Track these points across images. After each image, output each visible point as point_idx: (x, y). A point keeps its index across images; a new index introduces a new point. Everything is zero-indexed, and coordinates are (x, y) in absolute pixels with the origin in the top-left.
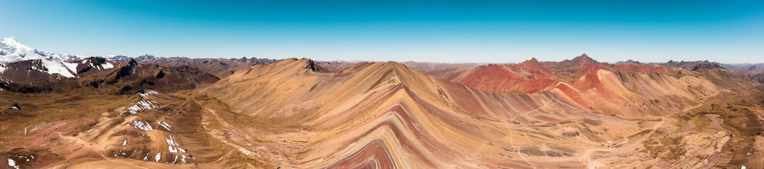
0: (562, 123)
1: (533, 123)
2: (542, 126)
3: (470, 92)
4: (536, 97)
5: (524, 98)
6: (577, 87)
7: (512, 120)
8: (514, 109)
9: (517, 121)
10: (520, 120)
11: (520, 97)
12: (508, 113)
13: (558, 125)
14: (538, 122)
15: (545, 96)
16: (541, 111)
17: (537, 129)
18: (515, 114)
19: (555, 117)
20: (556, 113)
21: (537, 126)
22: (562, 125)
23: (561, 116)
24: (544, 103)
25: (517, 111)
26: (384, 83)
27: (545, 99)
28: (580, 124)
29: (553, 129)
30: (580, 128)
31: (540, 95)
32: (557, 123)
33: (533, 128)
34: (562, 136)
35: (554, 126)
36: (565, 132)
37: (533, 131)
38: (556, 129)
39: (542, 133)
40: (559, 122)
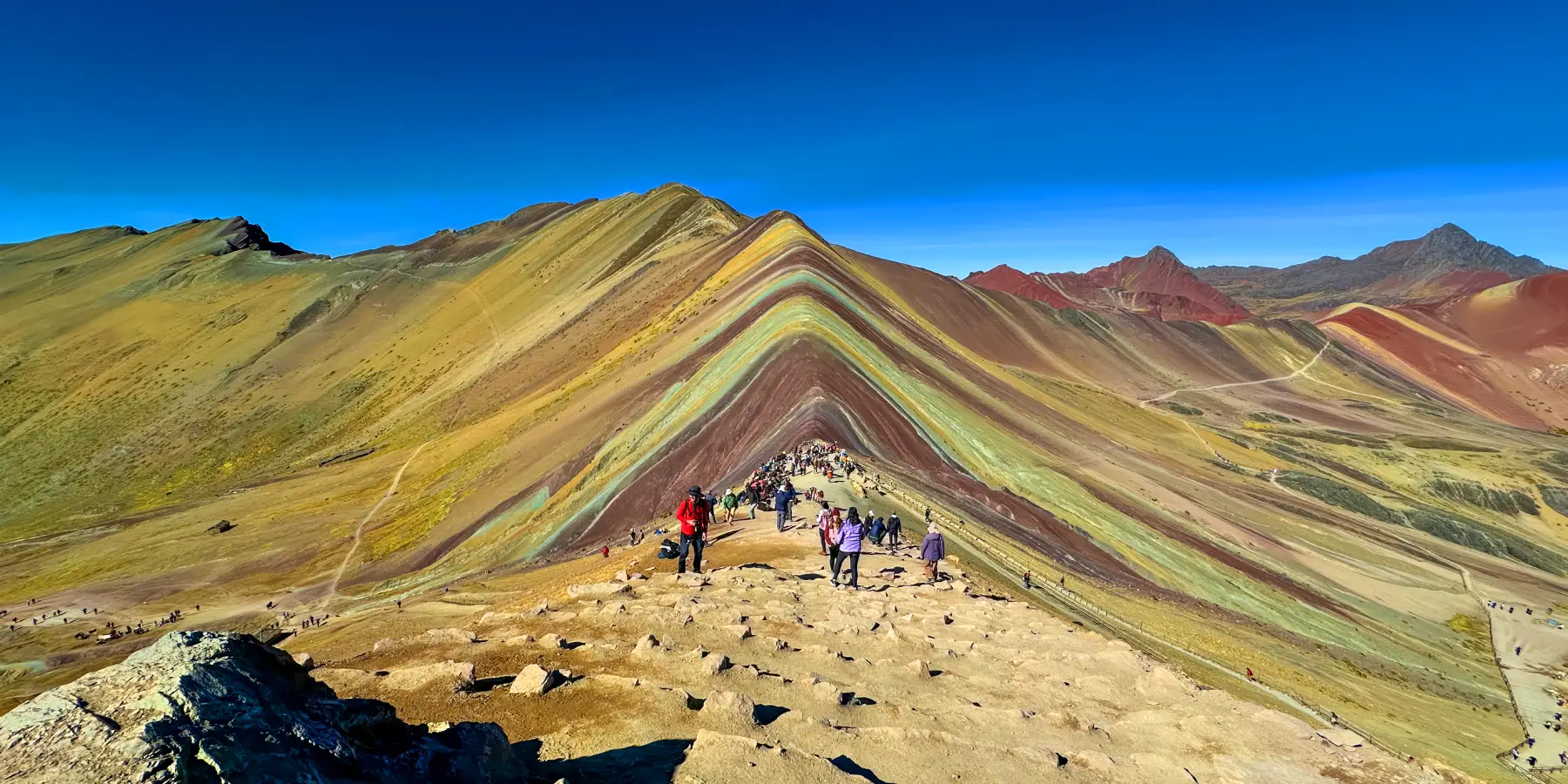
0: (1416, 444)
1: (1257, 418)
2: (1312, 436)
3: (976, 298)
4: (1248, 338)
5: (1195, 338)
6: (1458, 330)
7: (1163, 397)
8: (1160, 369)
9: (1186, 405)
10: (1199, 405)
11: (1174, 331)
12: (1140, 377)
13: (1397, 448)
14: (1281, 419)
15: (1290, 339)
16: (1280, 388)
17: (1292, 443)
20: (1365, 407)
21: (1286, 432)
22: (1419, 452)
23: (1388, 419)
24: (1289, 362)
25: (1174, 375)
26: (673, 239)
27: (1292, 351)
28: (1533, 466)
29: (1375, 457)
30: (1540, 483)
31: (1264, 332)
32: (1390, 439)
33: (1271, 437)
34: (1430, 493)
35: (1372, 447)
36: (1443, 480)
37: (1276, 444)
38: (1391, 459)
39: (1324, 460)
40: (1402, 438)
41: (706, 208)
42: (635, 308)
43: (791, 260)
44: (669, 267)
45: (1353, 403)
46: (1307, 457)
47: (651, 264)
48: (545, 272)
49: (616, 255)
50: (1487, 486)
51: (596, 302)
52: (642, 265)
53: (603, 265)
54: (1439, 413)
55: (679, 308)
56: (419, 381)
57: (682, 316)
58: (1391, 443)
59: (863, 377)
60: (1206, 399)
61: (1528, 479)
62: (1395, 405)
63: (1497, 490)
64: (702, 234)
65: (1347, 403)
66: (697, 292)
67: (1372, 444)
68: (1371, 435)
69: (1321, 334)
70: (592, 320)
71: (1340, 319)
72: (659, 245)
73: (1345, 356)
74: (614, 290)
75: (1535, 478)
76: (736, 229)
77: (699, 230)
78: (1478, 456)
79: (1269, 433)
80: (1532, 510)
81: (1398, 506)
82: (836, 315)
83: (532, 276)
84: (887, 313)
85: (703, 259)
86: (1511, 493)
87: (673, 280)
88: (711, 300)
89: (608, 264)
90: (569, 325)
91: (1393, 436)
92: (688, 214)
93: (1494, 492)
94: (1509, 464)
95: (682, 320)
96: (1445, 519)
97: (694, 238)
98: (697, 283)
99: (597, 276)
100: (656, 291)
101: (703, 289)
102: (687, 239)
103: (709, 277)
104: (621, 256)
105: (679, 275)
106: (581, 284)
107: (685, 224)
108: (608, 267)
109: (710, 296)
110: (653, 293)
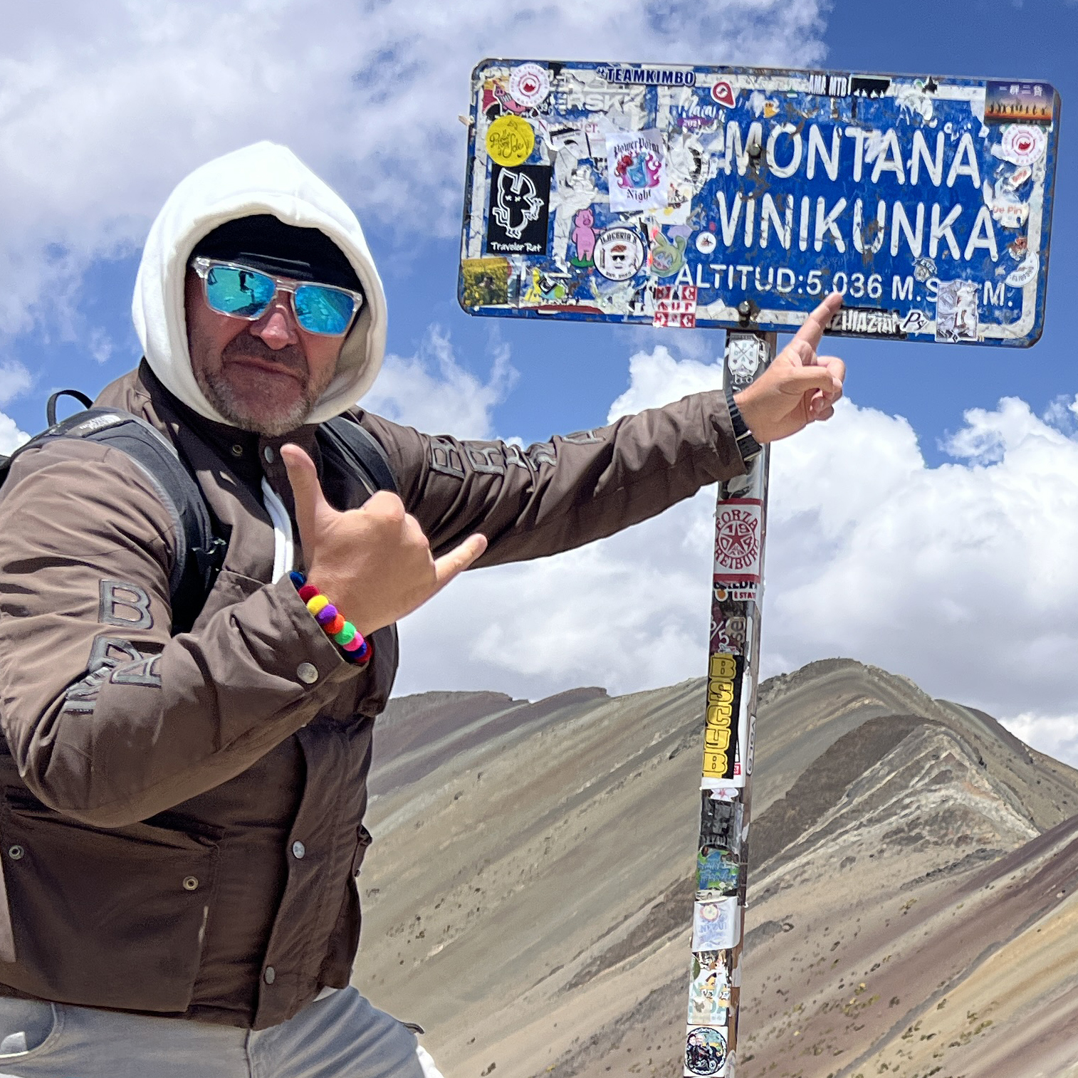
26: (832, 848)
41: (936, 757)
47: (767, 926)
51: (595, 1041)
64: (919, 837)
66: (897, 1042)
72: (791, 865)
77: (913, 824)
85: (917, 935)
87: (830, 991)
92: (882, 772)
97: (898, 848)
98: (899, 1012)
99: (596, 950)
100: (779, 1023)
101: (916, 1035)
102: (874, 851)
103: (935, 995)
104: (675, 893)
105: (848, 979)
106: (548, 970)
107: (869, 804)
108: (632, 923)
109: (935, 1063)
110: (767, 1029)
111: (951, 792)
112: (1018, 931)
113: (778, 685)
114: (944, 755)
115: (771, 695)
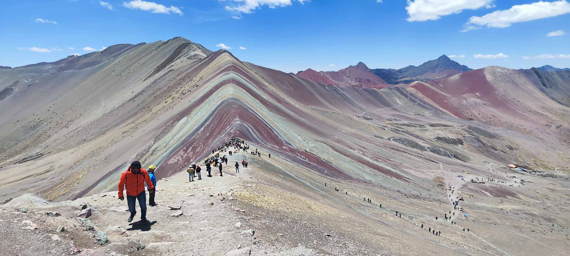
0: (432, 125)
1: (389, 120)
2: (404, 125)
3: (299, 81)
4: (386, 93)
5: (370, 94)
6: (445, 89)
7: (361, 115)
8: (360, 105)
9: (369, 117)
10: (372, 116)
12: (353, 108)
13: (428, 127)
14: (395, 120)
15: (398, 94)
16: (396, 110)
17: (398, 128)
18: (361, 108)
19: (418, 118)
20: (419, 115)
21: (397, 124)
22: (434, 128)
23: (425, 118)
24: (398, 101)
25: (364, 107)
26: (180, 60)
27: (399, 98)
28: (462, 130)
29: (421, 130)
30: (464, 135)
31: (391, 91)
32: (425, 124)
33: (393, 126)
34: (436, 140)
35: (421, 127)
36: (439, 136)
37: (394, 128)
38: (425, 131)
39: (407, 132)
40: (428, 124)
41: (193, 48)
42: (165, 88)
43: (227, 69)
44: (179, 72)
45: (416, 113)
46: (402, 131)
47: (171, 70)
48: (123, 74)
49: (155, 67)
50: (450, 137)
51: (147, 87)
52: (167, 71)
53: (150, 71)
54: (438, 115)
55: (183, 89)
56: (65, 123)
57: (184, 91)
58: (426, 126)
59: (255, 114)
60: (374, 114)
61: (461, 134)
62: (427, 113)
63: (453, 138)
64: (192, 58)
65: (414, 113)
66: (190, 82)
67: (421, 126)
68: (420, 123)
69: (407, 91)
70: (146, 94)
71: (413, 86)
72: (174, 63)
73: (413, 98)
74: (155, 82)
75: (463, 134)
76: (206, 56)
77: (191, 57)
78: (448, 128)
79: (392, 125)
80: (462, 144)
81: (426, 145)
82: (244, 90)
83: (117, 76)
84: (264, 89)
85: (192, 69)
86: (457, 139)
87: (180, 77)
88: (196, 85)
89: (152, 70)
90: (136, 96)
91: (426, 123)
92: (186, 50)
93: (452, 139)
94: (456, 130)
95: (184, 94)
96: (438, 148)
97: (189, 60)
98: (190, 78)
99: (147, 76)
100: (173, 82)
101: (193, 81)
102: (186, 60)
103: (195, 76)
104: (158, 67)
105: (183, 75)
106: (140, 79)
107: (184, 54)
108: (152, 72)
109: (196, 84)
110: (172, 82)
111: (196, 52)
112: (206, 67)
113: (170, 40)
114: (194, 47)
115: (169, 42)
